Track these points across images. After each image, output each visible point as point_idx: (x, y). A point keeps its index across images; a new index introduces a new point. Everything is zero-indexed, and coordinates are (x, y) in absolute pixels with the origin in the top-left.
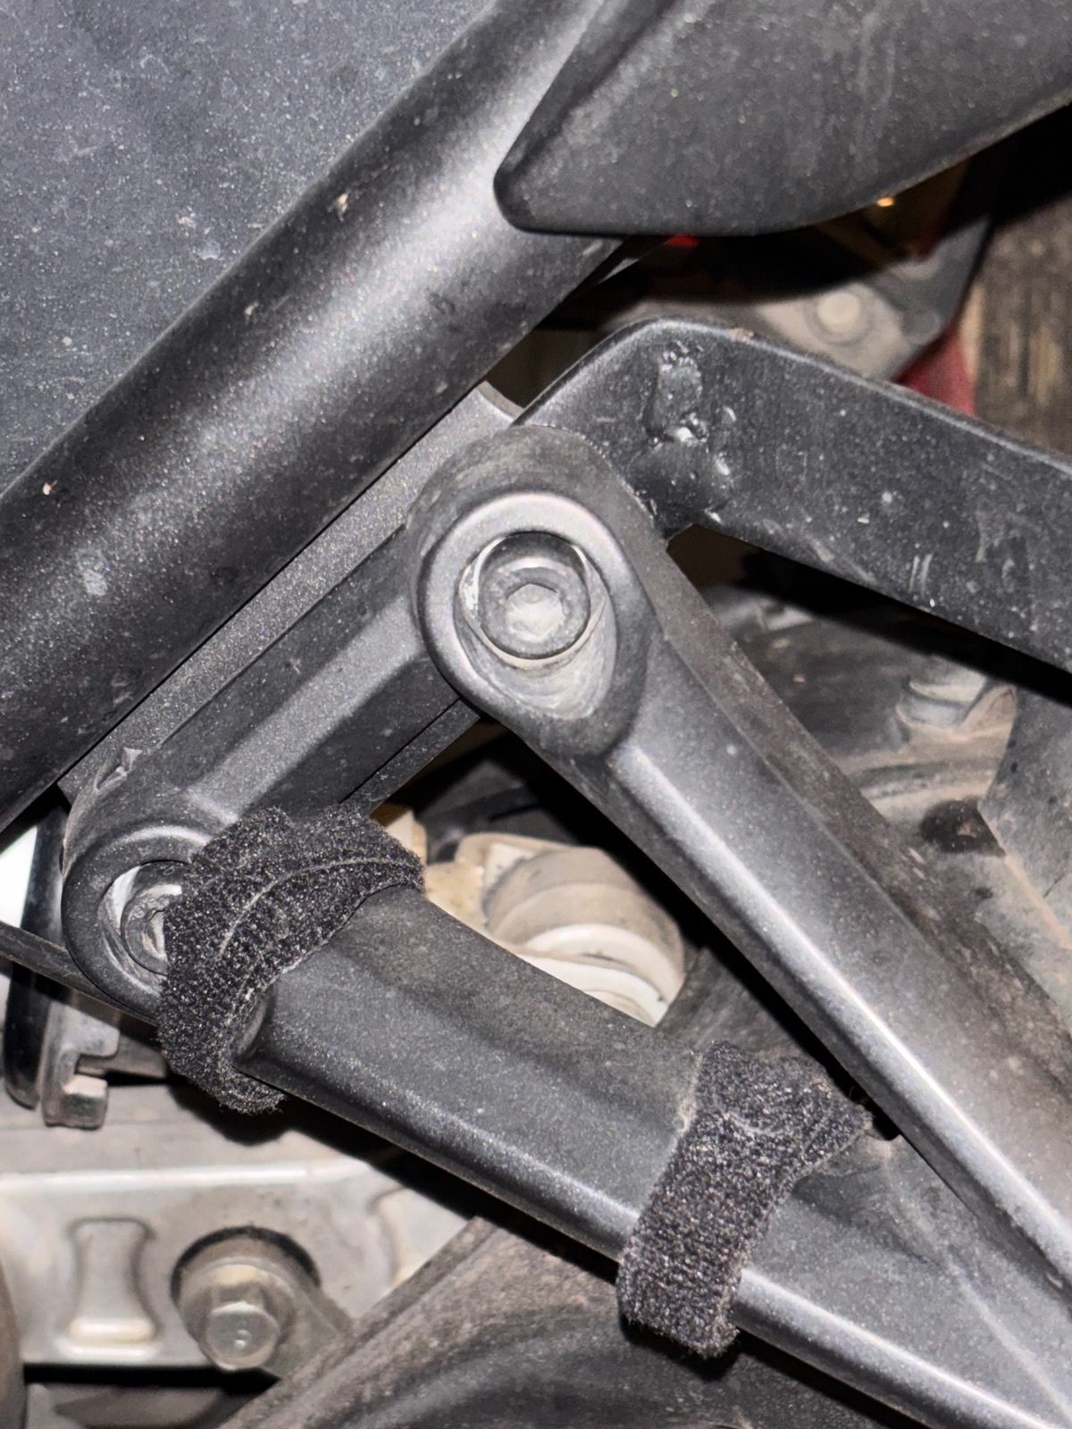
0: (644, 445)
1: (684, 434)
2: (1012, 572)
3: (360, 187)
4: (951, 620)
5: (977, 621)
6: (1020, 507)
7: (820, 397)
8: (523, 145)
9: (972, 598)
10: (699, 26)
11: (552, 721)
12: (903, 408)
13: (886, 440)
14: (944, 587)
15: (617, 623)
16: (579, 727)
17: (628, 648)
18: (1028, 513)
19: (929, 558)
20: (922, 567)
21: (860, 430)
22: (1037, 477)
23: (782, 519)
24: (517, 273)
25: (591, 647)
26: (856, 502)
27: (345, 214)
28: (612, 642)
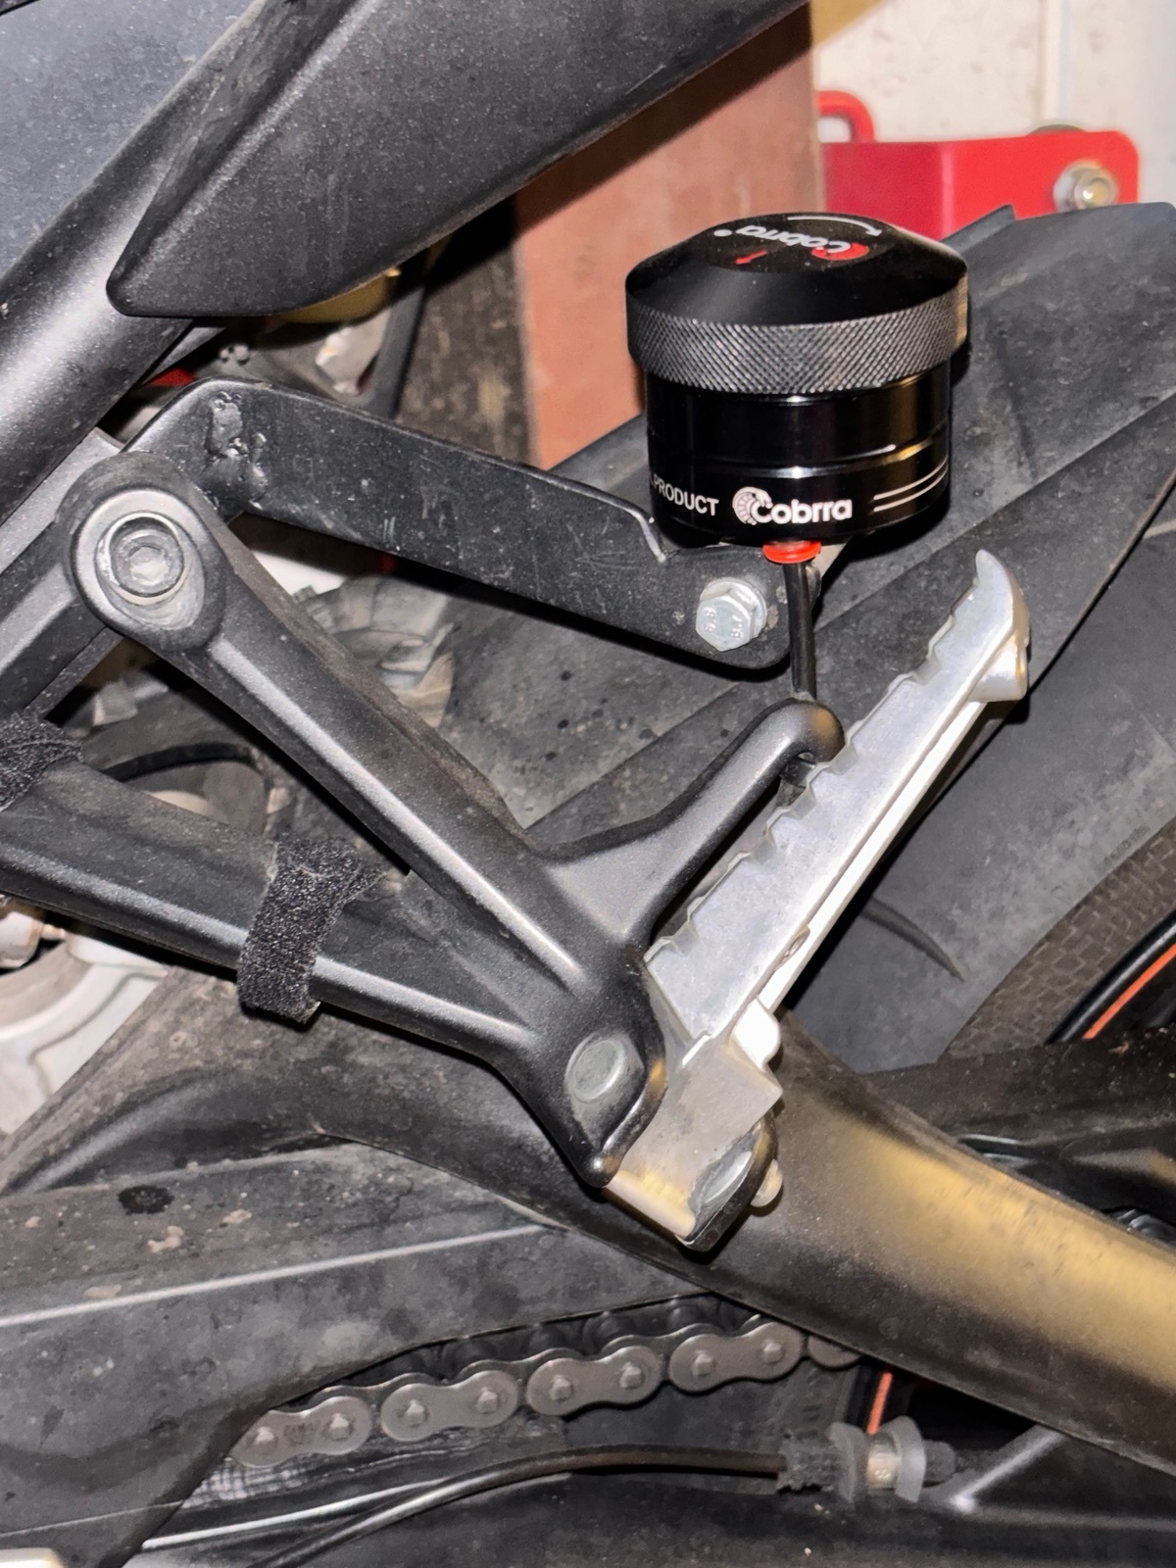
0: (208, 462)
1: (232, 453)
2: (445, 524)
3: (16, 298)
4: (410, 558)
5: (426, 557)
6: (446, 481)
7: (317, 422)
8: (124, 263)
9: (421, 541)
10: (231, 183)
11: (166, 632)
12: (370, 425)
13: (361, 446)
14: (404, 537)
15: (204, 567)
16: (185, 633)
17: (212, 581)
18: (452, 484)
19: (393, 519)
20: (390, 526)
21: (344, 441)
22: (454, 461)
23: (299, 502)
24: (121, 348)
25: (186, 588)
26: (345, 488)
27: (7, 315)
28: (201, 580)
